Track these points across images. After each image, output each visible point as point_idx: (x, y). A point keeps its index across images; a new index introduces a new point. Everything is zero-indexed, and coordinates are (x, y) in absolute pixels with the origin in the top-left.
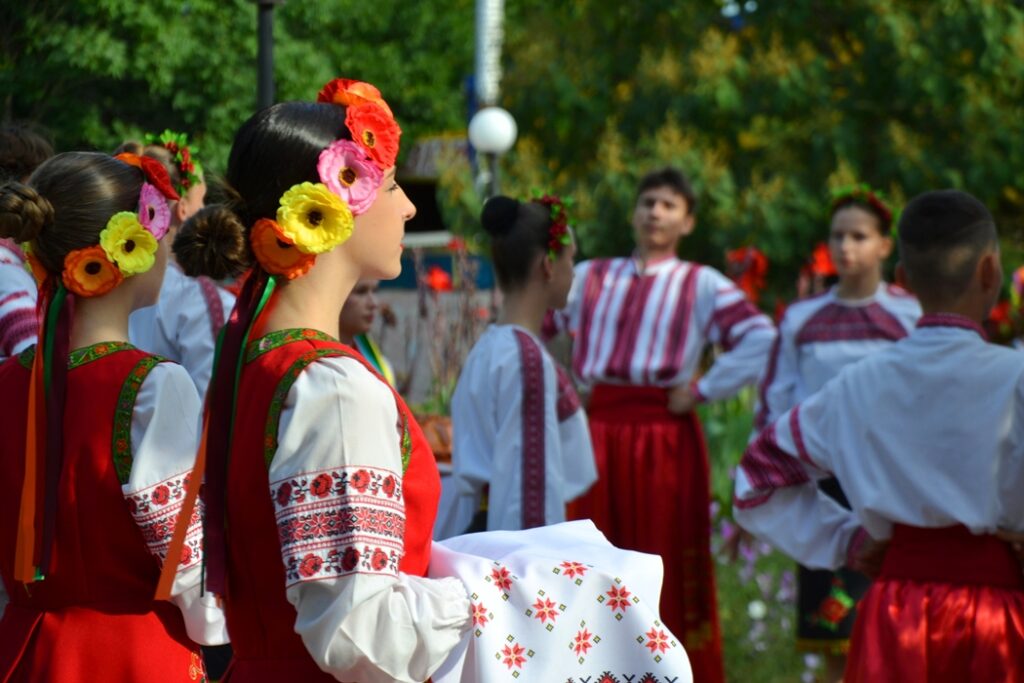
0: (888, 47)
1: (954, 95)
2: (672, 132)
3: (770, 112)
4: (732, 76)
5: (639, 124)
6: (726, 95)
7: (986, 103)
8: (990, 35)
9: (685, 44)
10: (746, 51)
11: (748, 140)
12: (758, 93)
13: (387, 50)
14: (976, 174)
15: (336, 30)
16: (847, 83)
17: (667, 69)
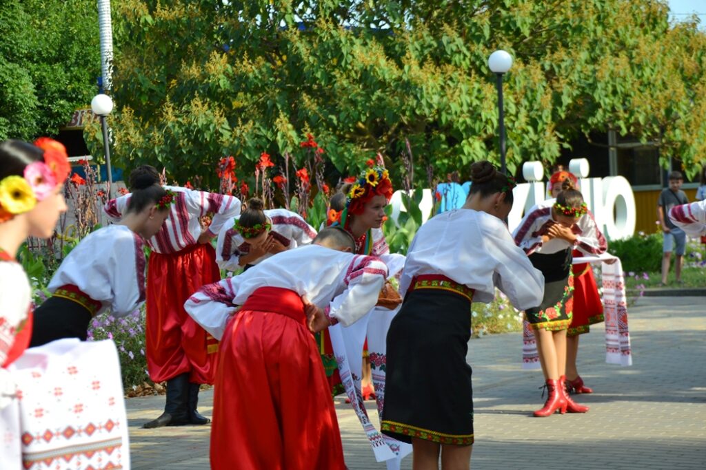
0: (298, 57)
1: (330, 79)
2: (197, 101)
3: (245, 91)
4: (226, 73)
5: (182, 97)
6: (224, 83)
7: (345, 83)
8: (344, 51)
9: (202, 59)
10: (232, 62)
11: (236, 104)
12: (239, 81)
13: (56, 66)
14: (343, 116)
15: (30, 57)
16: (281, 75)
17: (194, 71)
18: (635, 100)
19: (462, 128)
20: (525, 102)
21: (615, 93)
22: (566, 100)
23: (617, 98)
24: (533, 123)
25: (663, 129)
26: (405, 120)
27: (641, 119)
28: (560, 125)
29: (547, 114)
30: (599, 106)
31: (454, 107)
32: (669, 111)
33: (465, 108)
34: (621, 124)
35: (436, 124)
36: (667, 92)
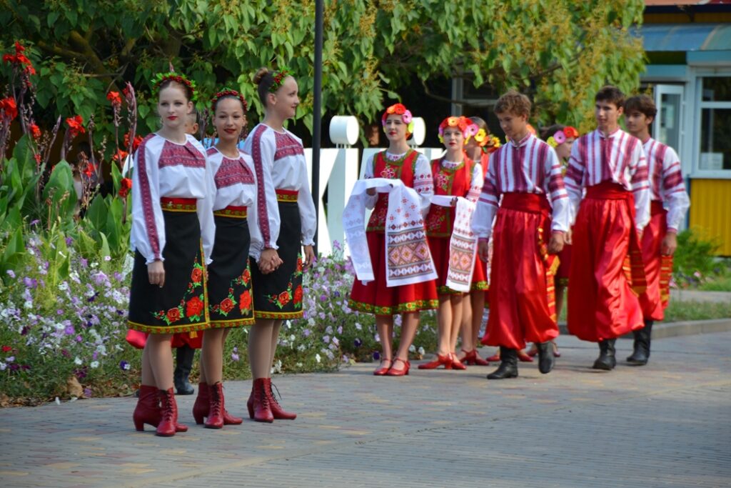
18: (500, 35)
19: (239, 55)
20: (335, 24)
21: (469, 20)
22: (398, 26)
23: (471, 29)
24: (347, 58)
25: (535, 81)
26: (151, 34)
27: (506, 64)
28: (385, 63)
29: (367, 44)
30: (444, 38)
31: (230, 22)
32: (546, 55)
33: (247, 26)
34: (476, 69)
35: (199, 45)
36: (547, 26)
